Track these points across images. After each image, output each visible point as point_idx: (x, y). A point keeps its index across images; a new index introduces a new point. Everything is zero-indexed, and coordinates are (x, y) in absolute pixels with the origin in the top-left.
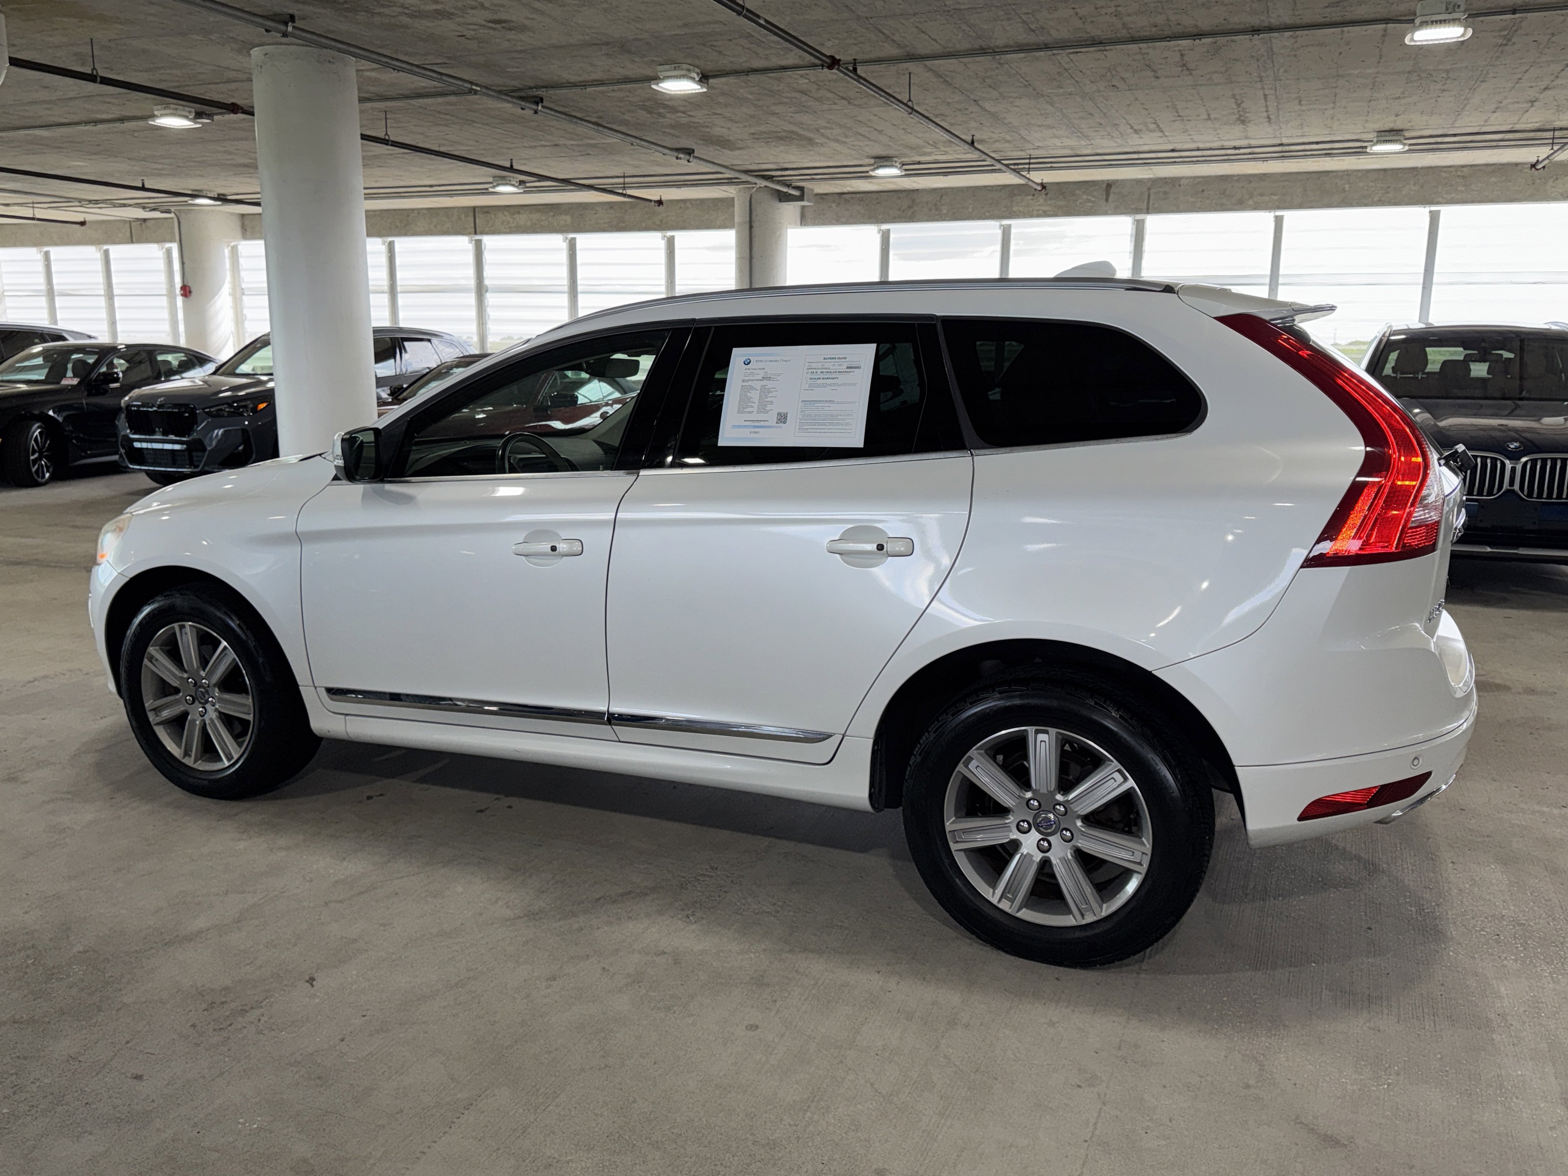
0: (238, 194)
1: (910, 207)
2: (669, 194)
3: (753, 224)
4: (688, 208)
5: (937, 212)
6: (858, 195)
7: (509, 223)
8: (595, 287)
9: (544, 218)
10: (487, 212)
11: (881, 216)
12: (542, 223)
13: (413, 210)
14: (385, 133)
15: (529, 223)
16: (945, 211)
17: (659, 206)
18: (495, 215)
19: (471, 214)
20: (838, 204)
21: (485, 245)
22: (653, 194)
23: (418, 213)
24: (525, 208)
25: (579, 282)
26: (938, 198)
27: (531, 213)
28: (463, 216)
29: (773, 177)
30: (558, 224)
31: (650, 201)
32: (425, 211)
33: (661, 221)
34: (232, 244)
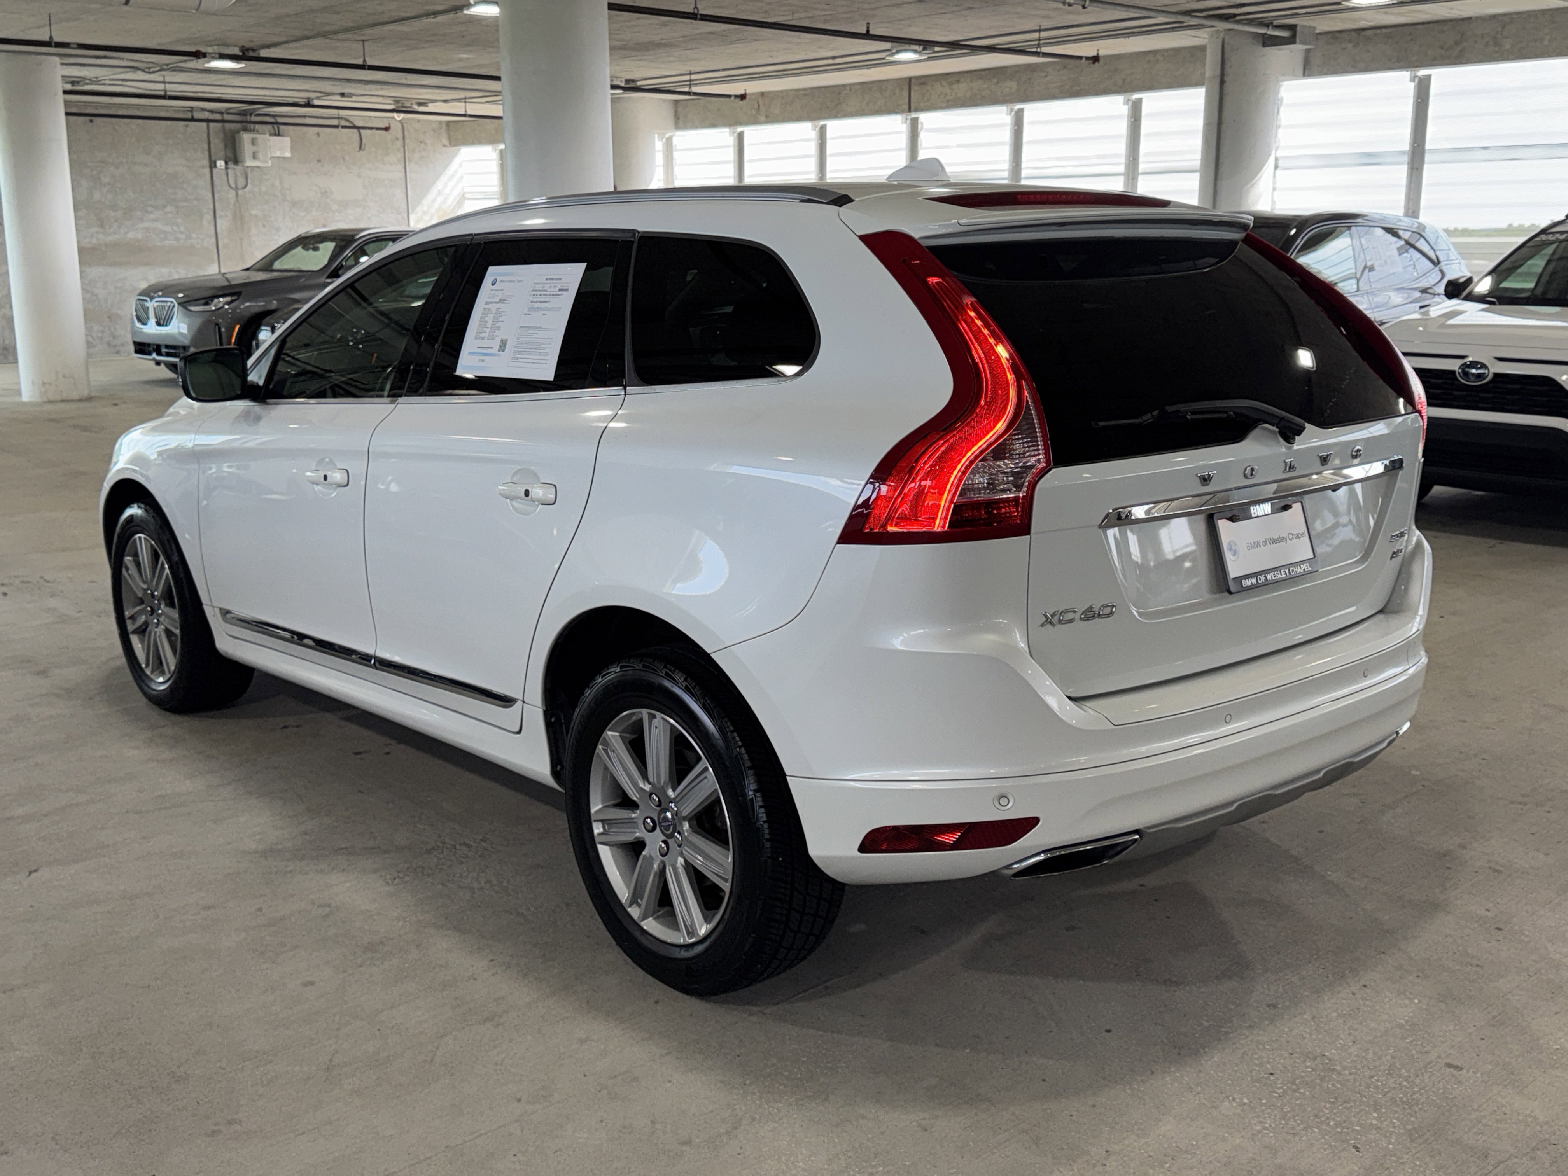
0: (646, 79)
1: (1457, 43)
2: (1107, 48)
3: (1226, 79)
4: (1158, 60)
5: (1497, 49)
6: (1384, 31)
7: (946, 95)
8: (1041, 171)
9: (985, 86)
10: (924, 84)
11: (1415, 58)
12: (984, 93)
13: (844, 86)
14: (694, 6)
15: (968, 94)
16: (1508, 46)
17: (1094, 63)
18: (932, 86)
19: (906, 87)
20: (1356, 45)
21: (922, 124)
22: (1087, 49)
23: (850, 90)
24: (966, 74)
25: (1024, 165)
26: (1500, 29)
27: (972, 81)
28: (897, 91)
29: (1235, 15)
30: (1002, 93)
31: (1080, 58)
32: (857, 87)
33: (1124, 81)
34: (667, 136)
